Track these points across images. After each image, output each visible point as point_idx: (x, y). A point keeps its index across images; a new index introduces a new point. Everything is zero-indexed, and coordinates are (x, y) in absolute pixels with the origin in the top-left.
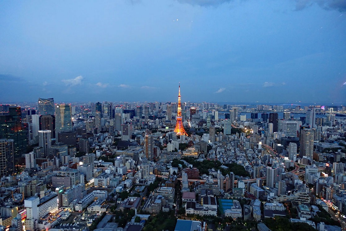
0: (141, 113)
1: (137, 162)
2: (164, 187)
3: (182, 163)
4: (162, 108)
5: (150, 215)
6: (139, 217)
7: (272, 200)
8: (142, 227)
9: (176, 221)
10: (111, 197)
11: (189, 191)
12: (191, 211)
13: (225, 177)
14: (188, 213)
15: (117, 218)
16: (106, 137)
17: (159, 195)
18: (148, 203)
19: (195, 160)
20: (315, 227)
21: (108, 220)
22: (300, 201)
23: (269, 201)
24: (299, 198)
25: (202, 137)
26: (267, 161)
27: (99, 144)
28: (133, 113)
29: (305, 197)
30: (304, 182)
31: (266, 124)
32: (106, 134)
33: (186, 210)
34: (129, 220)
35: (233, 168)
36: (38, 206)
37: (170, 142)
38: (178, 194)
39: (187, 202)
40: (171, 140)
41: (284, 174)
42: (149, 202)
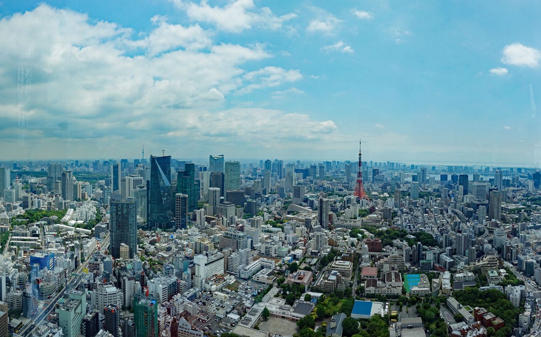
0: (315, 173)
1: (309, 229)
2: (340, 261)
3: (362, 233)
4: (340, 168)
5: (322, 294)
6: (310, 295)
7: (462, 270)
8: (313, 307)
9: (354, 302)
10: (278, 268)
11: (369, 266)
12: (371, 290)
13: (412, 249)
14: (368, 292)
15: (285, 294)
16: (275, 199)
17: (334, 270)
18: (320, 279)
19: (377, 230)
20: (503, 292)
21: (274, 294)
22: (488, 267)
23: (459, 271)
24: (488, 264)
25: (385, 201)
26: (457, 227)
27: (267, 206)
28: (306, 173)
29: (494, 261)
30: (493, 247)
31: (456, 186)
32: (276, 196)
33: (366, 289)
34: (298, 297)
35: (421, 237)
36: (206, 265)
37: (349, 207)
38: (357, 268)
39: (368, 280)
40: (349, 205)
41: (474, 240)
42: (322, 278)
